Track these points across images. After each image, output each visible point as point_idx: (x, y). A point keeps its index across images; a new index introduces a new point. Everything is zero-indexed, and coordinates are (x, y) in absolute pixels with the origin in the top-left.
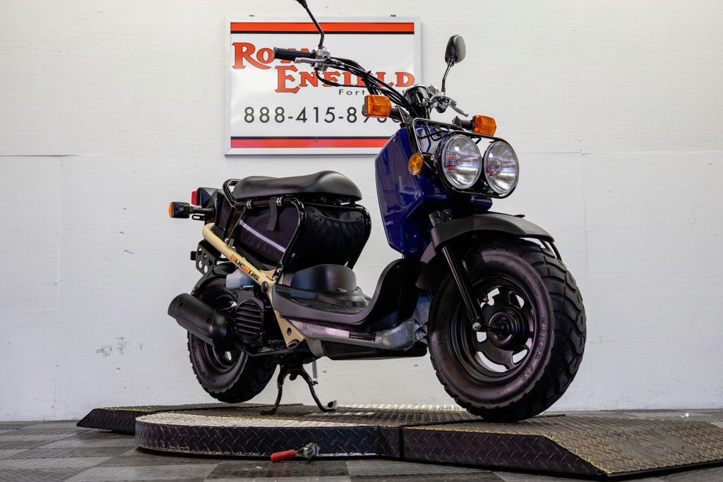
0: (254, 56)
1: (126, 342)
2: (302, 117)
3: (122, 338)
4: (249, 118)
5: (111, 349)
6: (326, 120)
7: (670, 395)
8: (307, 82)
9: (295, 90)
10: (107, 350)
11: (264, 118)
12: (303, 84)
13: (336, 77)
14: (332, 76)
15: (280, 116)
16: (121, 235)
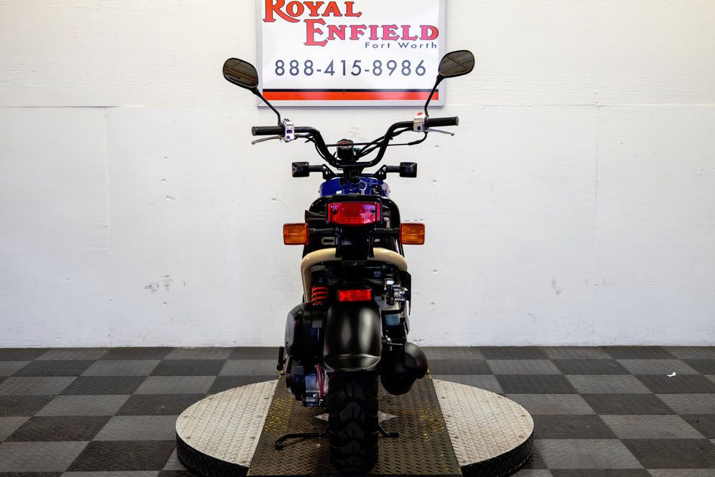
0: (283, 9)
1: (171, 280)
2: (330, 70)
3: (167, 276)
4: (280, 71)
5: (158, 286)
6: (352, 73)
7: (665, 333)
8: (335, 35)
9: (323, 44)
10: (155, 286)
11: (294, 71)
12: (331, 37)
13: (363, 30)
14: (358, 29)
15: (309, 68)
16: (163, 182)
